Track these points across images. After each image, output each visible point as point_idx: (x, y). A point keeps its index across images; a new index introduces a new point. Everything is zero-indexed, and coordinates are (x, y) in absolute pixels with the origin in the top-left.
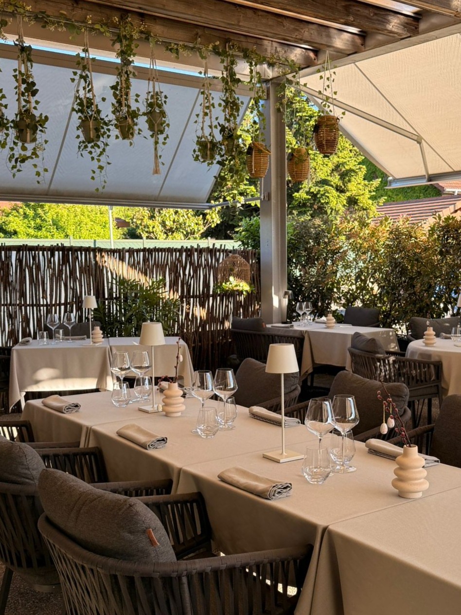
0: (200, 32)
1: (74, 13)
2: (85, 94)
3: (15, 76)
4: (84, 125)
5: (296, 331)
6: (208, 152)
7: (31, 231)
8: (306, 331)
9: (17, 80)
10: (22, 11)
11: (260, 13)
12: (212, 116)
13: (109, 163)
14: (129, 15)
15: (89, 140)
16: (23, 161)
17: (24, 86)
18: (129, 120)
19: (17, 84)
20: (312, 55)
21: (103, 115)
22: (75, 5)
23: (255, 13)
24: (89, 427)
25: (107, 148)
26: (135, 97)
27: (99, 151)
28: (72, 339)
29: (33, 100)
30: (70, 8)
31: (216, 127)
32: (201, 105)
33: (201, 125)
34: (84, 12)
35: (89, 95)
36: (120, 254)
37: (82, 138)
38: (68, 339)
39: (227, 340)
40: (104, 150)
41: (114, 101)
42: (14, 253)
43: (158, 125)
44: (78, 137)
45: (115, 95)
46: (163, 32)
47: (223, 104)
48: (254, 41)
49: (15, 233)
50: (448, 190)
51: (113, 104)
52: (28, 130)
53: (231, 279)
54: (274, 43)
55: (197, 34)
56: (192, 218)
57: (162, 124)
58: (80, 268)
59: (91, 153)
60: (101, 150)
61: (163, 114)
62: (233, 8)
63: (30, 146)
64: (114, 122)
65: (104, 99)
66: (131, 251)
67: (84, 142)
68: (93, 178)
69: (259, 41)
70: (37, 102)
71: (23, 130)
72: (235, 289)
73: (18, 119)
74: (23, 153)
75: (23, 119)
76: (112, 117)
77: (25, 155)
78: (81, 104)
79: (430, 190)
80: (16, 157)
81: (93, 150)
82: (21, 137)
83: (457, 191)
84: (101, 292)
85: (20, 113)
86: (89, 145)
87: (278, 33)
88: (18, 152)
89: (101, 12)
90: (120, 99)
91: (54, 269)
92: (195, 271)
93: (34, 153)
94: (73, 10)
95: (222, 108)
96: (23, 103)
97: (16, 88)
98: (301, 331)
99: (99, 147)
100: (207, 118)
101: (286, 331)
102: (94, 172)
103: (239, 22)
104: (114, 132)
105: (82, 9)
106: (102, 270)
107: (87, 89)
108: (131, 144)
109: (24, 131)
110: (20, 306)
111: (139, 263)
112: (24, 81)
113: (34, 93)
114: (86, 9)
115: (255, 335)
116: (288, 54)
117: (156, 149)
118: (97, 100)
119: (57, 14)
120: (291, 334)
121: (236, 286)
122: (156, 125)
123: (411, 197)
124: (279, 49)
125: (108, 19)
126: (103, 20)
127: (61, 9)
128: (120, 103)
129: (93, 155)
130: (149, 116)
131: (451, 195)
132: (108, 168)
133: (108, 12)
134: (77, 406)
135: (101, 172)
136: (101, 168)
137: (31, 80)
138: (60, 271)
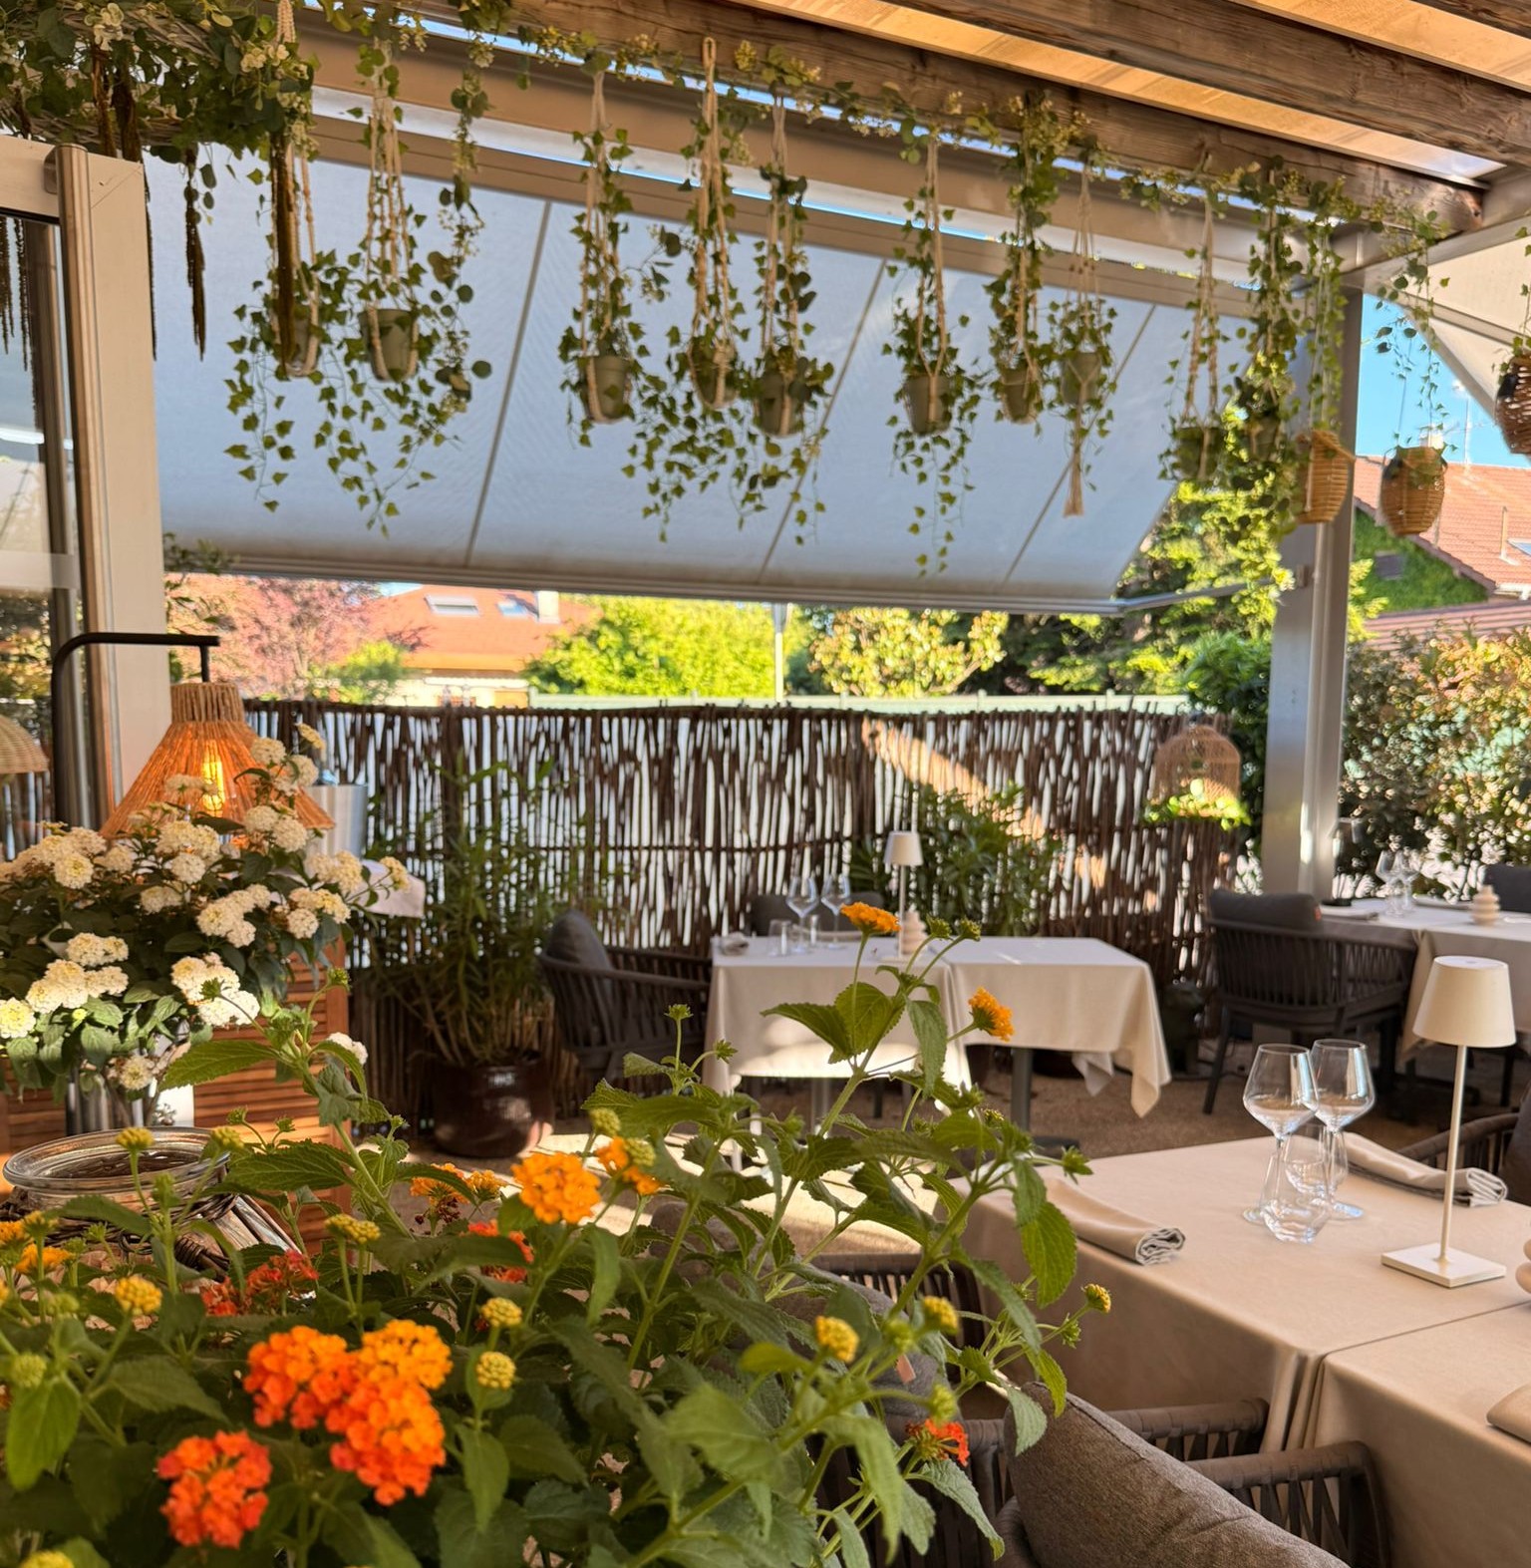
0: (1209, 139)
1: (916, 88)
2: (920, 307)
3: (760, 260)
4: (913, 390)
5: (1390, 931)
6: (1205, 457)
7: (614, 681)
8: (1424, 933)
9: (762, 272)
10: (795, 81)
11: (1408, 68)
12: (1219, 362)
13: (969, 488)
14: (1047, 92)
15: (922, 426)
16: (771, 481)
17: (780, 285)
18: (1033, 369)
19: (761, 282)
20: (1470, 202)
21: (961, 360)
22: (919, 69)
23: (1394, 67)
24: (1313, 1357)
25: (968, 447)
26: (1049, 312)
27: (943, 454)
28: (841, 940)
29: (800, 319)
30: (906, 76)
31: (1228, 389)
32: (1185, 336)
33: (1184, 386)
34: (939, 85)
35: (931, 310)
36: (914, 724)
37: (905, 423)
38: (830, 940)
39: (1149, 939)
40: (961, 452)
41: (996, 323)
42: (684, 724)
43: (1090, 386)
44: (894, 420)
45: (999, 309)
46: (1121, 140)
47: (1252, 328)
48: (1333, 163)
49: (581, 684)
50: (1506, 587)
51: (993, 332)
52: (787, 399)
53: (1196, 786)
54: (1382, 170)
55: (1202, 145)
56: (942, 650)
57: (1101, 382)
58: (826, 759)
59: (919, 462)
60: (952, 452)
61: (1103, 355)
62: (1341, 51)
63: (788, 443)
64: (995, 376)
65: (964, 321)
66: (940, 719)
67: (907, 434)
68: (915, 528)
69: (1346, 165)
70: (808, 328)
71: (771, 401)
72: (1204, 813)
73: (760, 373)
74: (771, 461)
75: (777, 369)
76: (988, 362)
77: (775, 468)
78: (909, 334)
79: (1459, 588)
80: (750, 473)
81: (925, 455)
82: (768, 420)
83: (1526, 590)
84: (867, 818)
85: (770, 355)
86: (919, 442)
87: (1444, 122)
88: (758, 459)
89: (978, 87)
90: (1012, 317)
91: (769, 764)
92: (1084, 770)
93: (799, 463)
94: (912, 81)
95: (1247, 341)
96: (780, 331)
97: (758, 292)
98: (1409, 933)
99: (947, 444)
100: (1204, 368)
101: (1358, 929)
102: (921, 512)
103: (1355, 92)
104: (990, 404)
105: (934, 77)
106: (873, 764)
107: (927, 294)
108: (1038, 430)
109: (777, 404)
110: (691, 849)
111: (956, 747)
112: (782, 272)
113: (804, 303)
114: (943, 79)
115: (1290, 939)
116: (1413, 200)
117: (1077, 450)
118: (950, 323)
119: (874, 92)
120: (1375, 938)
121: (1206, 806)
122: (1084, 386)
123: (1413, 603)
124: (1392, 187)
125: (995, 103)
126: (981, 108)
127: (886, 77)
128: (1009, 326)
129: (925, 468)
130: (1069, 362)
131: (1513, 600)
132: (964, 499)
133: (995, 85)
134: (1173, 1239)
135: (943, 510)
136: (949, 498)
137: (798, 268)
138: (782, 767)
